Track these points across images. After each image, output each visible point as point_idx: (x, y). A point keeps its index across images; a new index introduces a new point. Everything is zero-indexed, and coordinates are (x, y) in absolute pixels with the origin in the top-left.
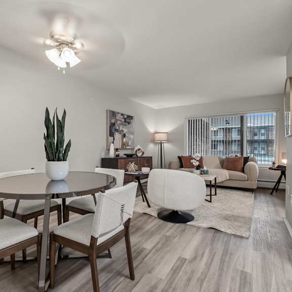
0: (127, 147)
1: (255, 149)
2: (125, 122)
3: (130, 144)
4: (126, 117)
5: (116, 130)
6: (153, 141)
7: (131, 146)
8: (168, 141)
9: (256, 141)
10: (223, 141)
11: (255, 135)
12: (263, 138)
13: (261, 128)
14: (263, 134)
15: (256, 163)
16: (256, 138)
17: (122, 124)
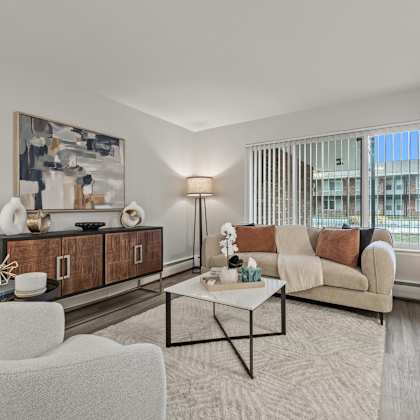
0: (97, 207)
1: (389, 208)
2: (90, 148)
3: (107, 199)
4: (92, 136)
5: (50, 165)
6: (184, 194)
7: (111, 204)
8: (214, 194)
9: (389, 197)
10: (345, 198)
11: (389, 187)
12: (400, 192)
13: (398, 178)
14: (399, 187)
15: (390, 243)
16: (389, 192)
17: (79, 153)
